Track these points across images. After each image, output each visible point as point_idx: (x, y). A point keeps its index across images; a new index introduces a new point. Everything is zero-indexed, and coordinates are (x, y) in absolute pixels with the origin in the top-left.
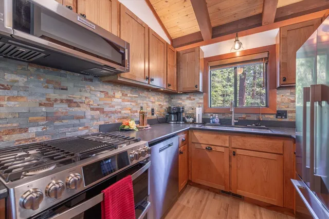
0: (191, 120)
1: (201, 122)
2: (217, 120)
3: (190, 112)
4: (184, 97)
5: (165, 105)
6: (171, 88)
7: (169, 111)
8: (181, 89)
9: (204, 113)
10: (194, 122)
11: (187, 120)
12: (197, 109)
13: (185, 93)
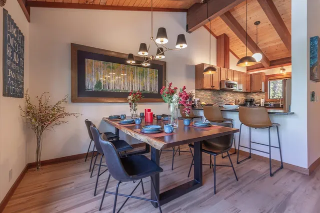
0: (258, 105)
1: (263, 105)
2: (272, 104)
3: (258, 101)
4: (254, 94)
5: (244, 98)
6: (248, 91)
7: (246, 101)
8: (253, 91)
9: (265, 102)
10: (260, 106)
11: (256, 105)
12: (262, 100)
13: (255, 92)
